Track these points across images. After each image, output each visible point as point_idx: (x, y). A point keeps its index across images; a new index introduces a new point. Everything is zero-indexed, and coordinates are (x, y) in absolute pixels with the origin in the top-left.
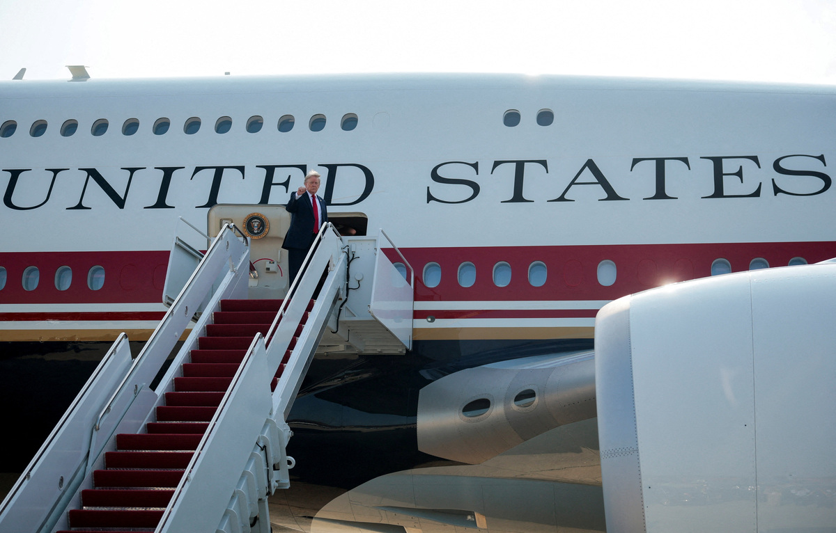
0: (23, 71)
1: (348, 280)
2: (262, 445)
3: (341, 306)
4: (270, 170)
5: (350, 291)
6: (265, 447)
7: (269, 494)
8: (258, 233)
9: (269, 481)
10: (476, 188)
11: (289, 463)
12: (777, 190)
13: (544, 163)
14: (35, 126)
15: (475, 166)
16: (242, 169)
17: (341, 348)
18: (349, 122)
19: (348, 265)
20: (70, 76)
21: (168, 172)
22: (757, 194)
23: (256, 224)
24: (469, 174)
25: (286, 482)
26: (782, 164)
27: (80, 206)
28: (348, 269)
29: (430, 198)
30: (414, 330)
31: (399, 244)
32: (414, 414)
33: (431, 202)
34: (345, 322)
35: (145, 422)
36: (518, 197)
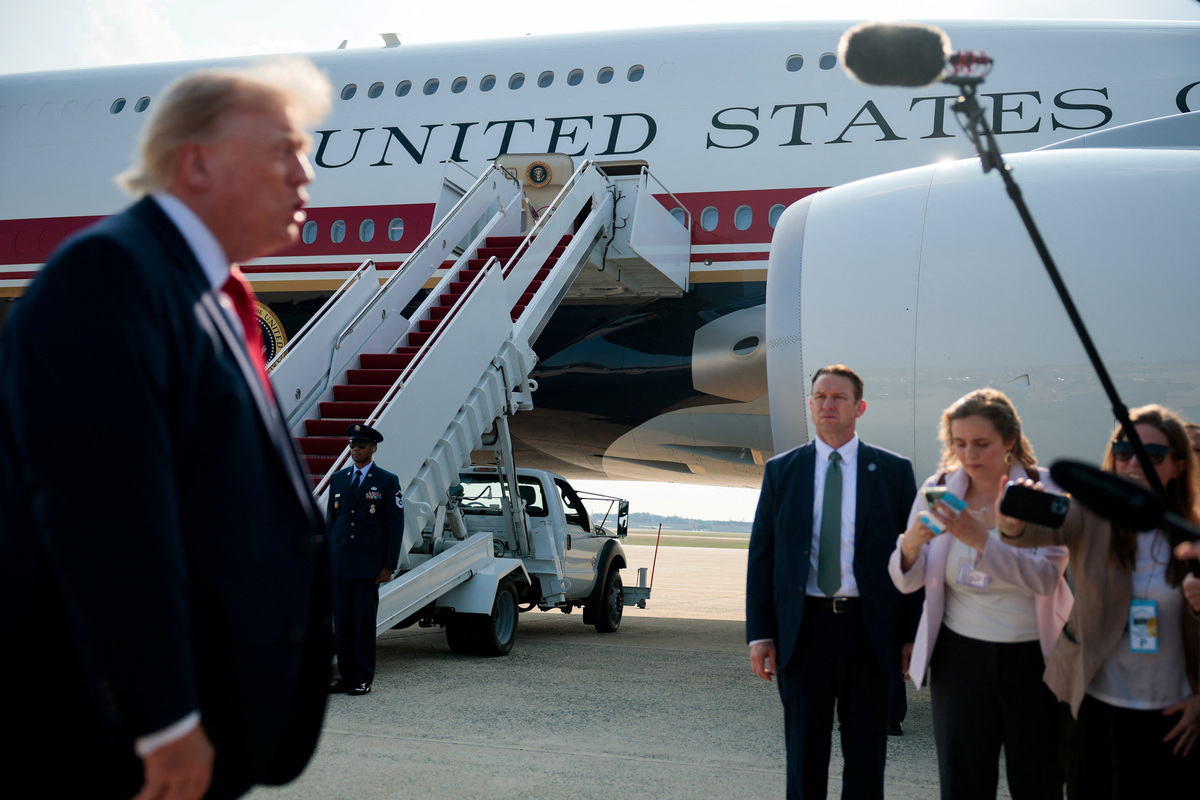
0: (345, 42)
1: (614, 219)
2: (498, 366)
3: (608, 244)
4: (558, 122)
5: (617, 230)
6: (501, 367)
7: (508, 413)
8: (540, 182)
9: (508, 401)
10: (755, 132)
11: (532, 385)
12: (1056, 125)
13: (824, 106)
14: (346, 90)
15: (756, 111)
16: (531, 122)
17: (620, 290)
18: (636, 74)
19: (615, 205)
20: (384, 44)
21: (464, 128)
22: (1035, 129)
23: (538, 172)
24: (748, 119)
25: (529, 404)
26: (1064, 99)
27: (382, 163)
28: (615, 209)
29: (710, 143)
30: (692, 274)
31: (674, 188)
32: (689, 354)
33: (711, 147)
34: (613, 261)
35: (396, 346)
36: (796, 140)
